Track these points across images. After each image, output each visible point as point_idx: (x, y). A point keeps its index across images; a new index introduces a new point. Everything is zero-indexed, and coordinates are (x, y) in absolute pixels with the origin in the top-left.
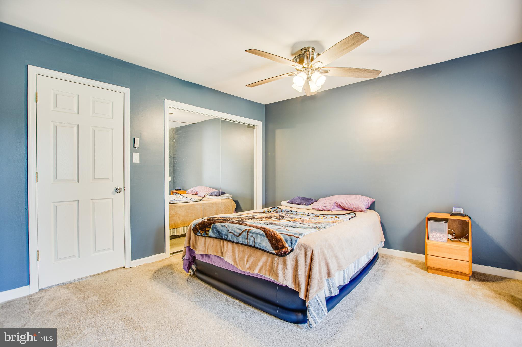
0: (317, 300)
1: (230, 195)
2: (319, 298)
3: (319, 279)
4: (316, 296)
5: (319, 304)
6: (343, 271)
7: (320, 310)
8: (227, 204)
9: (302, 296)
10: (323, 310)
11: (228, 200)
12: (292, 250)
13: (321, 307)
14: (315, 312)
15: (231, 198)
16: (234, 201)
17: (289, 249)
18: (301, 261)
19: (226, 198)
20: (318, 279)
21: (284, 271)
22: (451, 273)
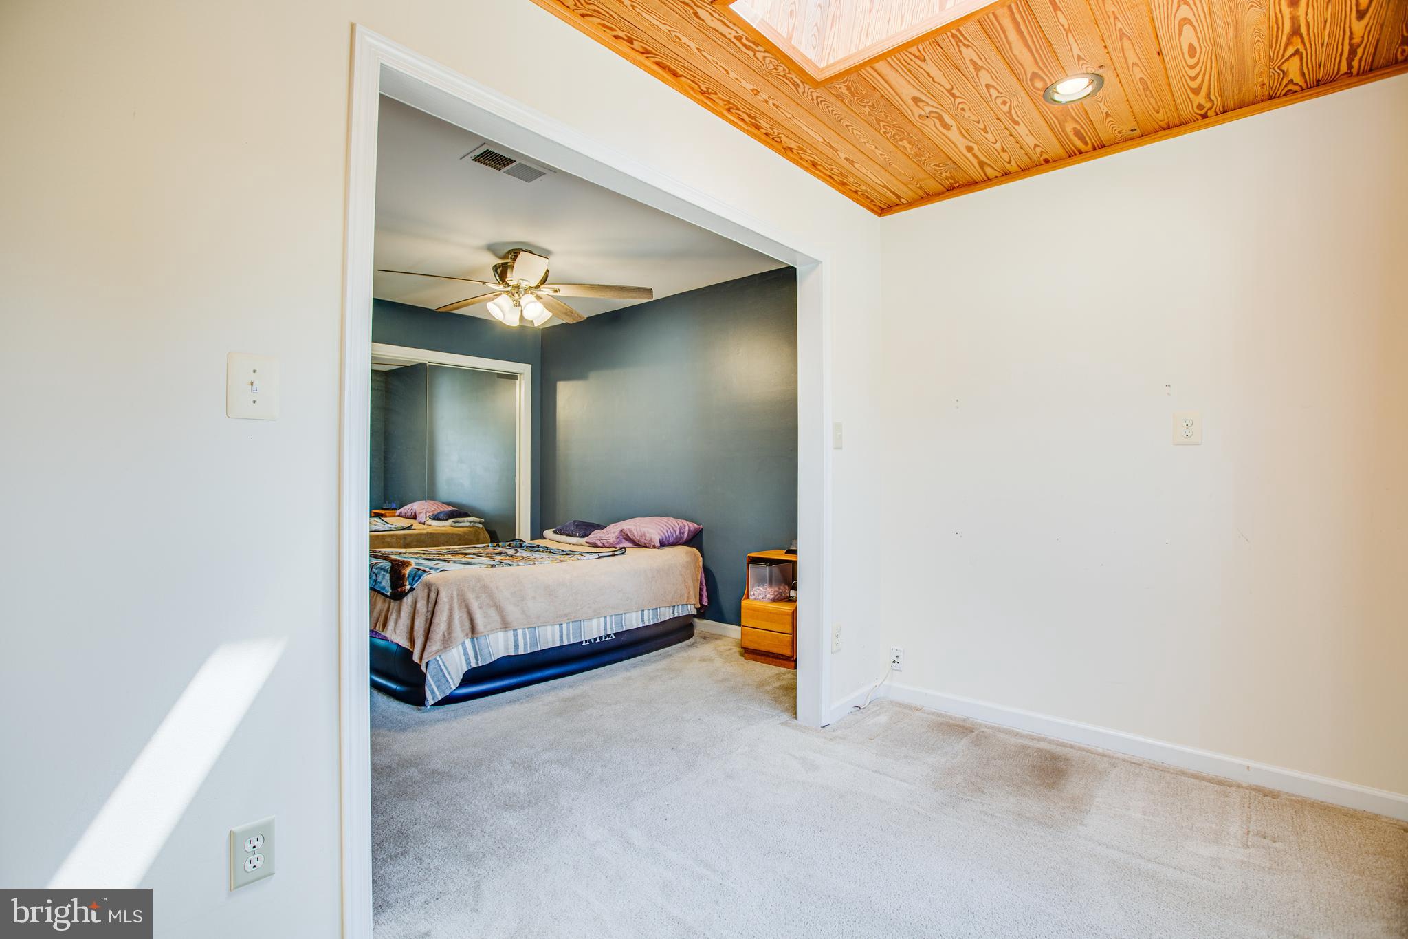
0: (439, 666)
1: (478, 519)
2: (443, 663)
3: (446, 634)
4: (438, 658)
5: (442, 671)
6: (512, 632)
7: (443, 680)
8: (466, 536)
9: (416, 658)
10: (447, 681)
11: (471, 529)
12: (412, 590)
13: (445, 676)
14: (435, 683)
15: (481, 526)
16: (487, 531)
17: (408, 587)
18: (421, 606)
19: (468, 524)
20: (444, 635)
21: (397, 621)
22: (773, 657)
